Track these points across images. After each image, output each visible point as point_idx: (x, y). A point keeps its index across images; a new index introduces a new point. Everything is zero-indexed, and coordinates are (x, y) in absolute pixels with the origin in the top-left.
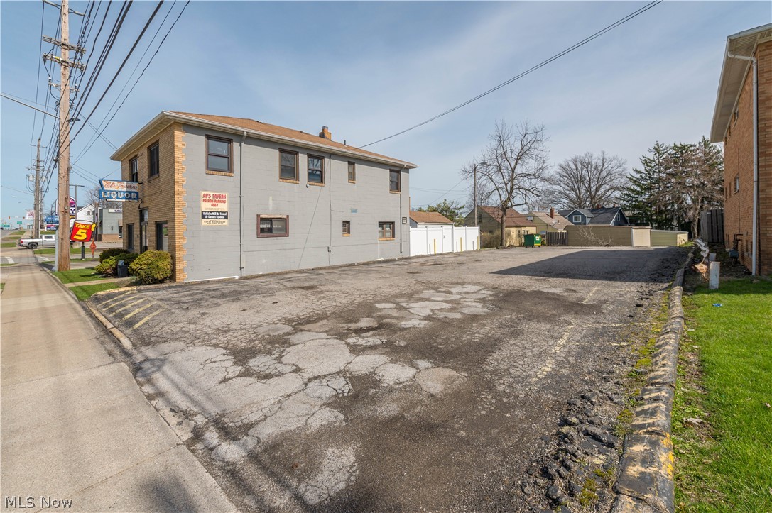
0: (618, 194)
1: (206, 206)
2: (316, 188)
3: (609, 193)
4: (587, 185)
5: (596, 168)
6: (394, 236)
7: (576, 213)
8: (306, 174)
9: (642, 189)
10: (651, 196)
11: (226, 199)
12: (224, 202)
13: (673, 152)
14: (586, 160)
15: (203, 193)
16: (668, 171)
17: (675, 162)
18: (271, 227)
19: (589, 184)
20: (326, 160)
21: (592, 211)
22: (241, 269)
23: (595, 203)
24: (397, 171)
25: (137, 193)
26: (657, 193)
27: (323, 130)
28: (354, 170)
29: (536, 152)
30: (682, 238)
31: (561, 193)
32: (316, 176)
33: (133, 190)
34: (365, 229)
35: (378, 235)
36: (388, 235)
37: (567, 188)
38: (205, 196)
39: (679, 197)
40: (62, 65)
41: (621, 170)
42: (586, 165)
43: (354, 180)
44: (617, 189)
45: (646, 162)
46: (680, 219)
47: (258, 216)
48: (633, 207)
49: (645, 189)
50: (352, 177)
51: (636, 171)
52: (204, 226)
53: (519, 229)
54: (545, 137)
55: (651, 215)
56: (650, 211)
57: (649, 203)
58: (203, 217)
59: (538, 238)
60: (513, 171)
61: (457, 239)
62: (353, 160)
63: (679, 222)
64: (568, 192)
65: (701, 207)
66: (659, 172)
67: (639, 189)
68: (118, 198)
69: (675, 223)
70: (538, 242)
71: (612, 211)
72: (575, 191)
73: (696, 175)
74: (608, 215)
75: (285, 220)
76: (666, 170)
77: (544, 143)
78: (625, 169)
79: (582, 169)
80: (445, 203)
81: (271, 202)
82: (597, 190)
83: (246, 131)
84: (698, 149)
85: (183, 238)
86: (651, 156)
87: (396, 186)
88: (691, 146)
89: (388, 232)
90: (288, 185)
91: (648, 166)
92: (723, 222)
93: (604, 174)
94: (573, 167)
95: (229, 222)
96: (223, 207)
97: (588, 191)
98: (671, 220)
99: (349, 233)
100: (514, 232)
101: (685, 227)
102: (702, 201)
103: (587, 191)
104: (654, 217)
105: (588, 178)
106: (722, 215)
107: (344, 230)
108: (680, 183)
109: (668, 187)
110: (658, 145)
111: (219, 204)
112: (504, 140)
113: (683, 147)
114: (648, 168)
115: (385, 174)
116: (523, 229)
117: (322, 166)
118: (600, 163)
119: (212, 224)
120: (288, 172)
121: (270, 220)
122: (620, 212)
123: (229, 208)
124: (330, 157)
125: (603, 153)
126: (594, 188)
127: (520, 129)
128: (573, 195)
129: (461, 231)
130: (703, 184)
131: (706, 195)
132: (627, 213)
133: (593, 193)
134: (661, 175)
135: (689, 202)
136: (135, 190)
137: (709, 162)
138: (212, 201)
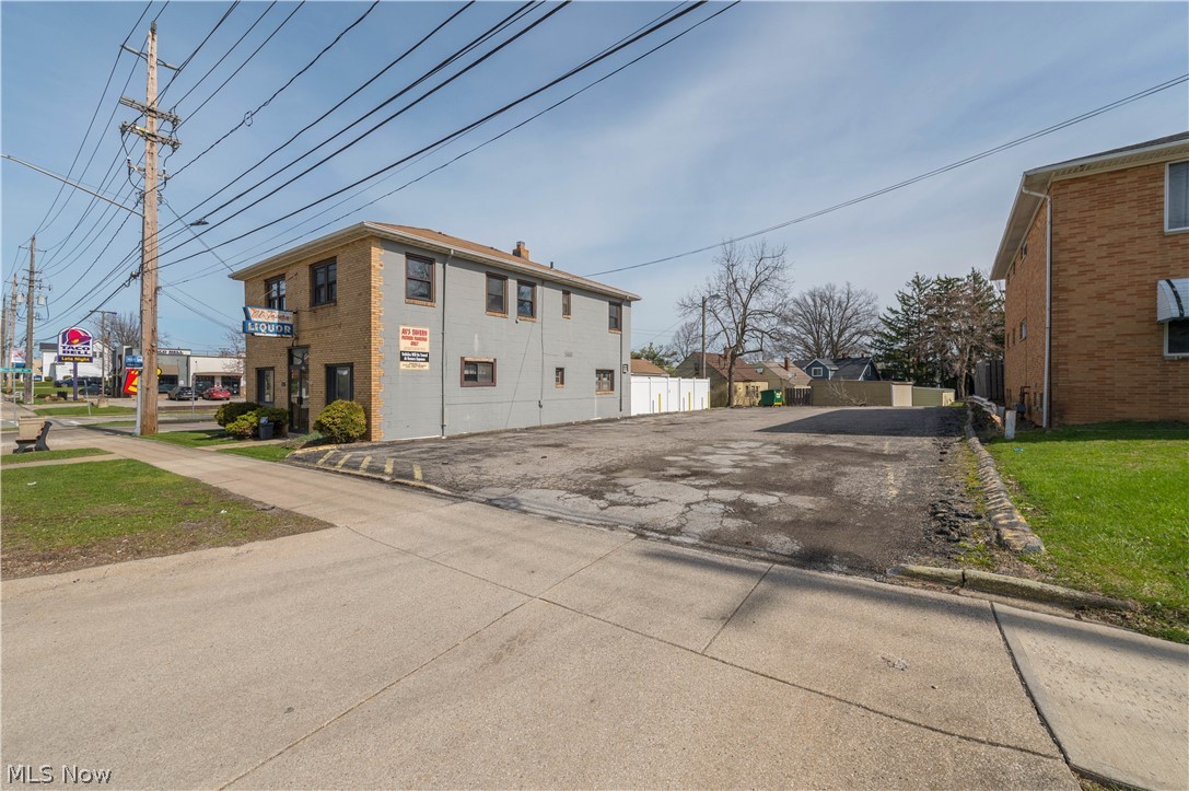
0: (867, 340)
1: (405, 345)
2: (526, 324)
3: (855, 339)
4: (827, 328)
5: (840, 305)
6: (612, 389)
7: (816, 364)
8: (516, 304)
9: (898, 334)
10: (908, 343)
11: (428, 336)
12: (425, 340)
13: (937, 287)
14: (827, 293)
15: (401, 328)
16: (931, 311)
17: (939, 300)
18: (477, 373)
19: (831, 327)
20: (539, 288)
21: (836, 362)
22: (443, 426)
23: (837, 352)
24: (618, 303)
25: (291, 326)
26: (916, 340)
27: (518, 246)
28: (569, 301)
29: (777, 283)
30: (948, 397)
31: (794, 336)
32: (527, 309)
33: (286, 322)
34: (582, 379)
35: (595, 387)
36: (605, 386)
37: (802, 330)
38: (404, 331)
39: (944, 346)
40: (147, 139)
41: (870, 308)
42: (826, 300)
43: (569, 314)
44: (865, 333)
45: (904, 300)
46: (944, 372)
47: (462, 358)
48: (888, 358)
49: (902, 335)
50: (567, 310)
51: (891, 310)
52: (403, 370)
53: (747, 384)
54: (787, 264)
55: (909, 368)
56: (907, 363)
57: (908, 352)
58: (402, 359)
59: (778, 395)
60: (745, 306)
61: (684, 395)
62: (568, 288)
63: (942, 378)
64: (803, 336)
65: (969, 359)
66: (920, 312)
67: (894, 334)
68: (268, 332)
69: (937, 380)
70: (779, 400)
71: (861, 361)
72: (812, 334)
73: (964, 317)
74: (856, 367)
75: (492, 365)
76: (927, 310)
77: (786, 272)
78: (875, 308)
79: (822, 306)
80: (650, 348)
81: (476, 341)
82: (840, 336)
83: (454, 248)
84: (966, 284)
85: (380, 386)
86: (909, 291)
87: (616, 323)
88: (958, 280)
89: (605, 383)
90: (495, 320)
91: (906, 304)
92: (1003, 375)
93: (849, 312)
94: (810, 302)
95: (430, 366)
96: (424, 346)
97: (829, 335)
98: (933, 375)
99: (562, 383)
100: (741, 387)
101: (949, 383)
102: (971, 351)
103: (827, 336)
104: (912, 371)
105: (828, 319)
106: (1002, 367)
107: (557, 380)
108: (944, 328)
109: (930, 332)
110: (917, 277)
111: (420, 342)
112: (733, 265)
113: (949, 281)
114: (906, 307)
115: (604, 307)
116: (752, 384)
117: (533, 295)
118: (844, 298)
119: (411, 368)
120: (496, 303)
121: (474, 365)
122: (871, 364)
123: (430, 348)
124: (542, 285)
125: (848, 284)
126: (837, 331)
127: (755, 251)
128: (810, 341)
129: (688, 384)
130: (971, 329)
131: (975, 343)
132: (879, 366)
133: (835, 338)
134: (921, 316)
135: (955, 351)
136: (290, 322)
137: (980, 300)
138: (411, 338)
